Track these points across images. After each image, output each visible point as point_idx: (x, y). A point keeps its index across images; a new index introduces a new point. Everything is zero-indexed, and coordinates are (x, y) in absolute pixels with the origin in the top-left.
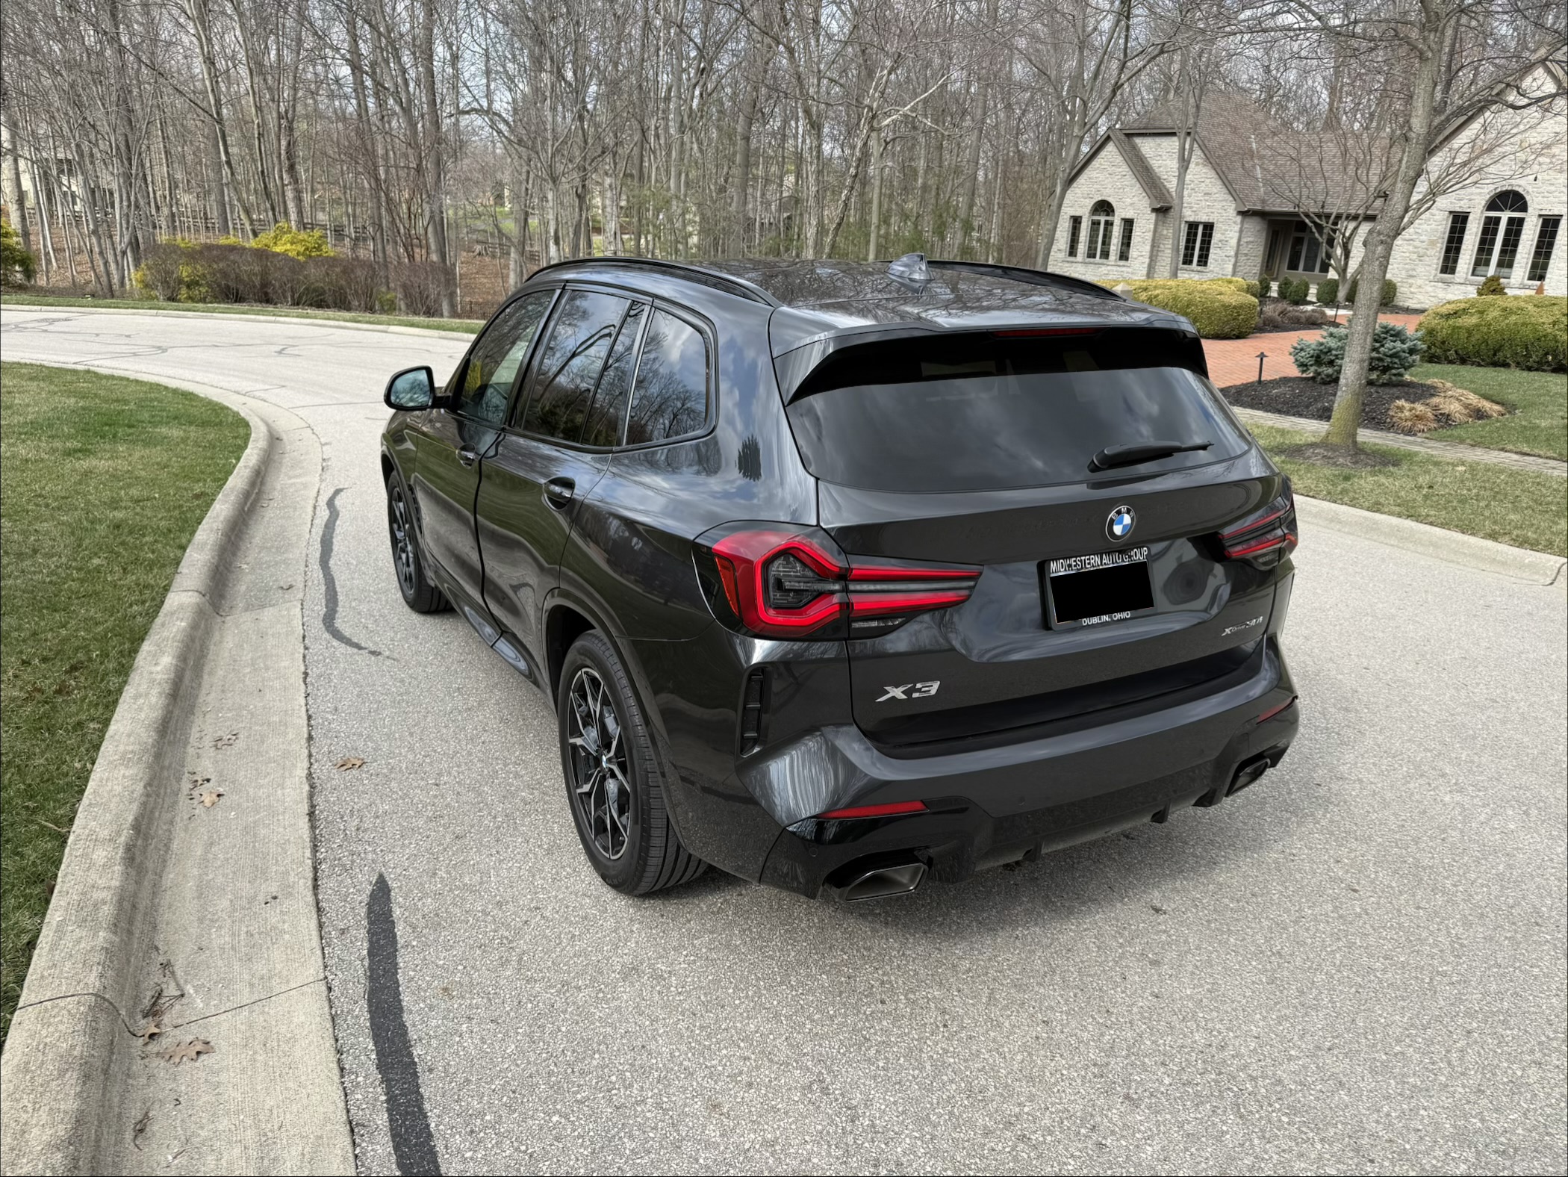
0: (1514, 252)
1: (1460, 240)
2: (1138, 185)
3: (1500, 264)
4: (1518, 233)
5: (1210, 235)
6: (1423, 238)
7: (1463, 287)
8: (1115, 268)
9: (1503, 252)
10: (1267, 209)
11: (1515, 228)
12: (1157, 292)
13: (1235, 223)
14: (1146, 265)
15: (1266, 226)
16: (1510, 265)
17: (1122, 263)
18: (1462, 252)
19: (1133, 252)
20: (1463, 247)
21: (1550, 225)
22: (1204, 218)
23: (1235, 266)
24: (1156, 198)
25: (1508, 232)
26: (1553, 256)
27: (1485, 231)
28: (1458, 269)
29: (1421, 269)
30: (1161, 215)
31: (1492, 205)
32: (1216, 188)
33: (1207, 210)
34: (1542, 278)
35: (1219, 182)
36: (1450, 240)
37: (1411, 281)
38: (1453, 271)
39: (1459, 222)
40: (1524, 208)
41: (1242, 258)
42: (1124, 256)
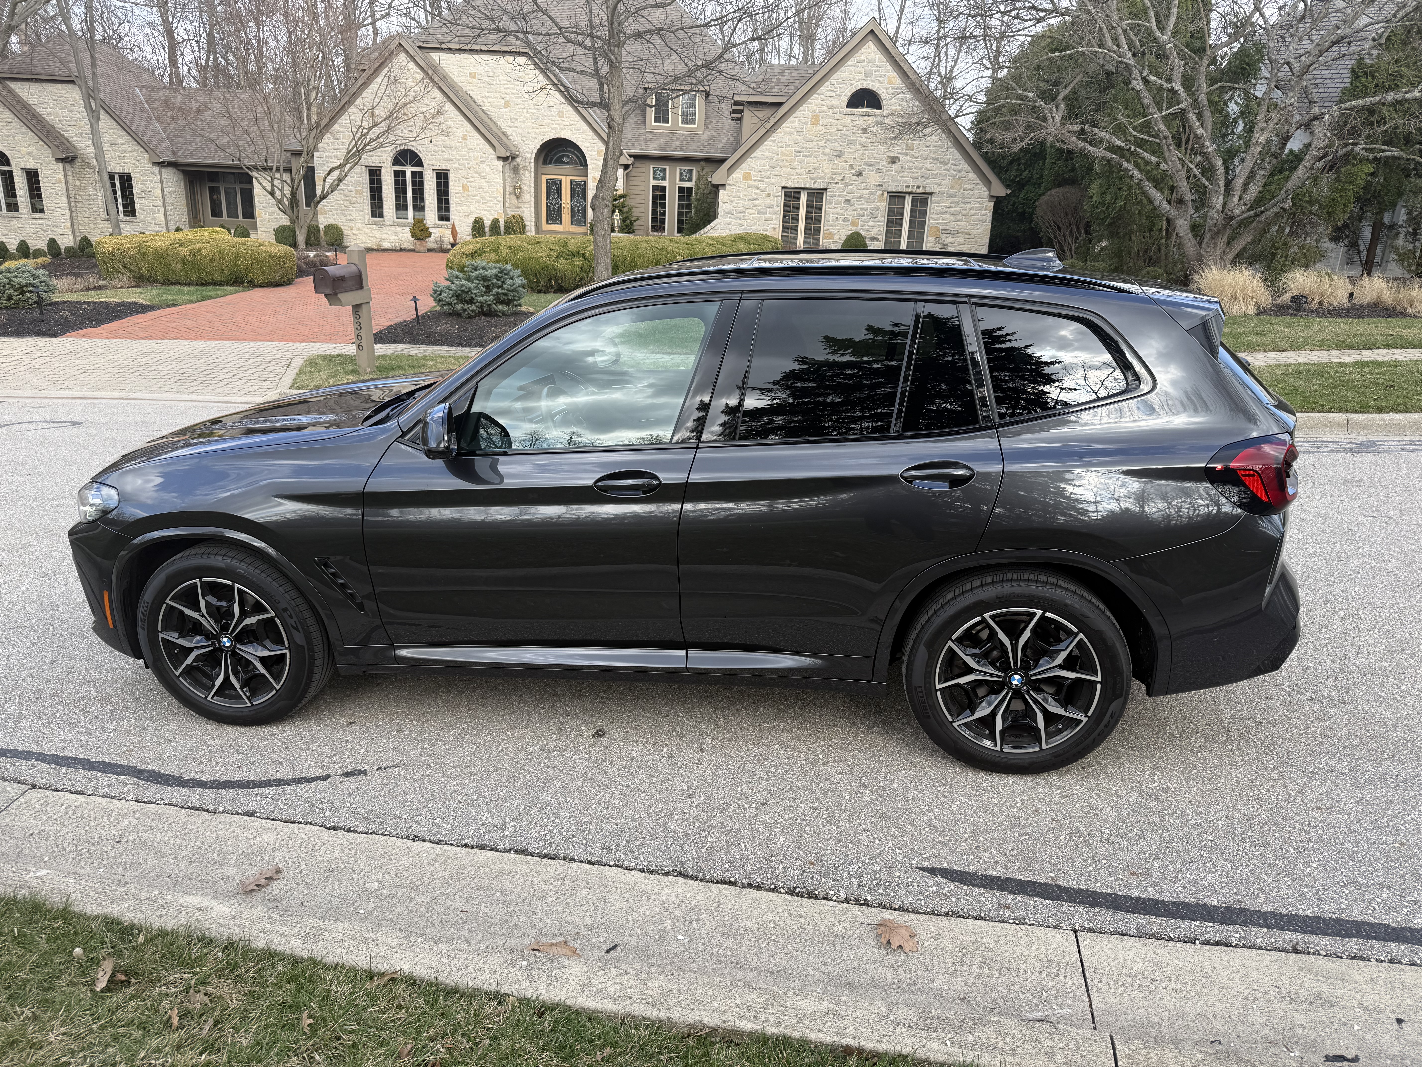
0: (422, 199)
1: (380, 190)
2: (31, 133)
3: (415, 208)
4: (421, 183)
5: (130, 186)
6: (350, 188)
7: (393, 228)
8: (30, 221)
9: (415, 199)
10: (180, 160)
11: (418, 179)
12: (198, 246)
13: (153, 173)
14: (68, 217)
15: (181, 177)
16: (423, 209)
17: (37, 215)
18: (384, 199)
19: (47, 204)
20: (384, 195)
21: (442, 178)
22: (118, 169)
23: (165, 215)
24: (57, 147)
25: (414, 183)
26: (451, 202)
27: (397, 182)
28: (385, 214)
29: (354, 214)
30: (68, 167)
31: (396, 162)
32: (123, 139)
33: (118, 161)
34: (448, 219)
35: (124, 133)
36: (372, 190)
37: (350, 224)
38: (381, 215)
39: (375, 175)
40: (420, 164)
41: (169, 208)
42: (37, 208)
